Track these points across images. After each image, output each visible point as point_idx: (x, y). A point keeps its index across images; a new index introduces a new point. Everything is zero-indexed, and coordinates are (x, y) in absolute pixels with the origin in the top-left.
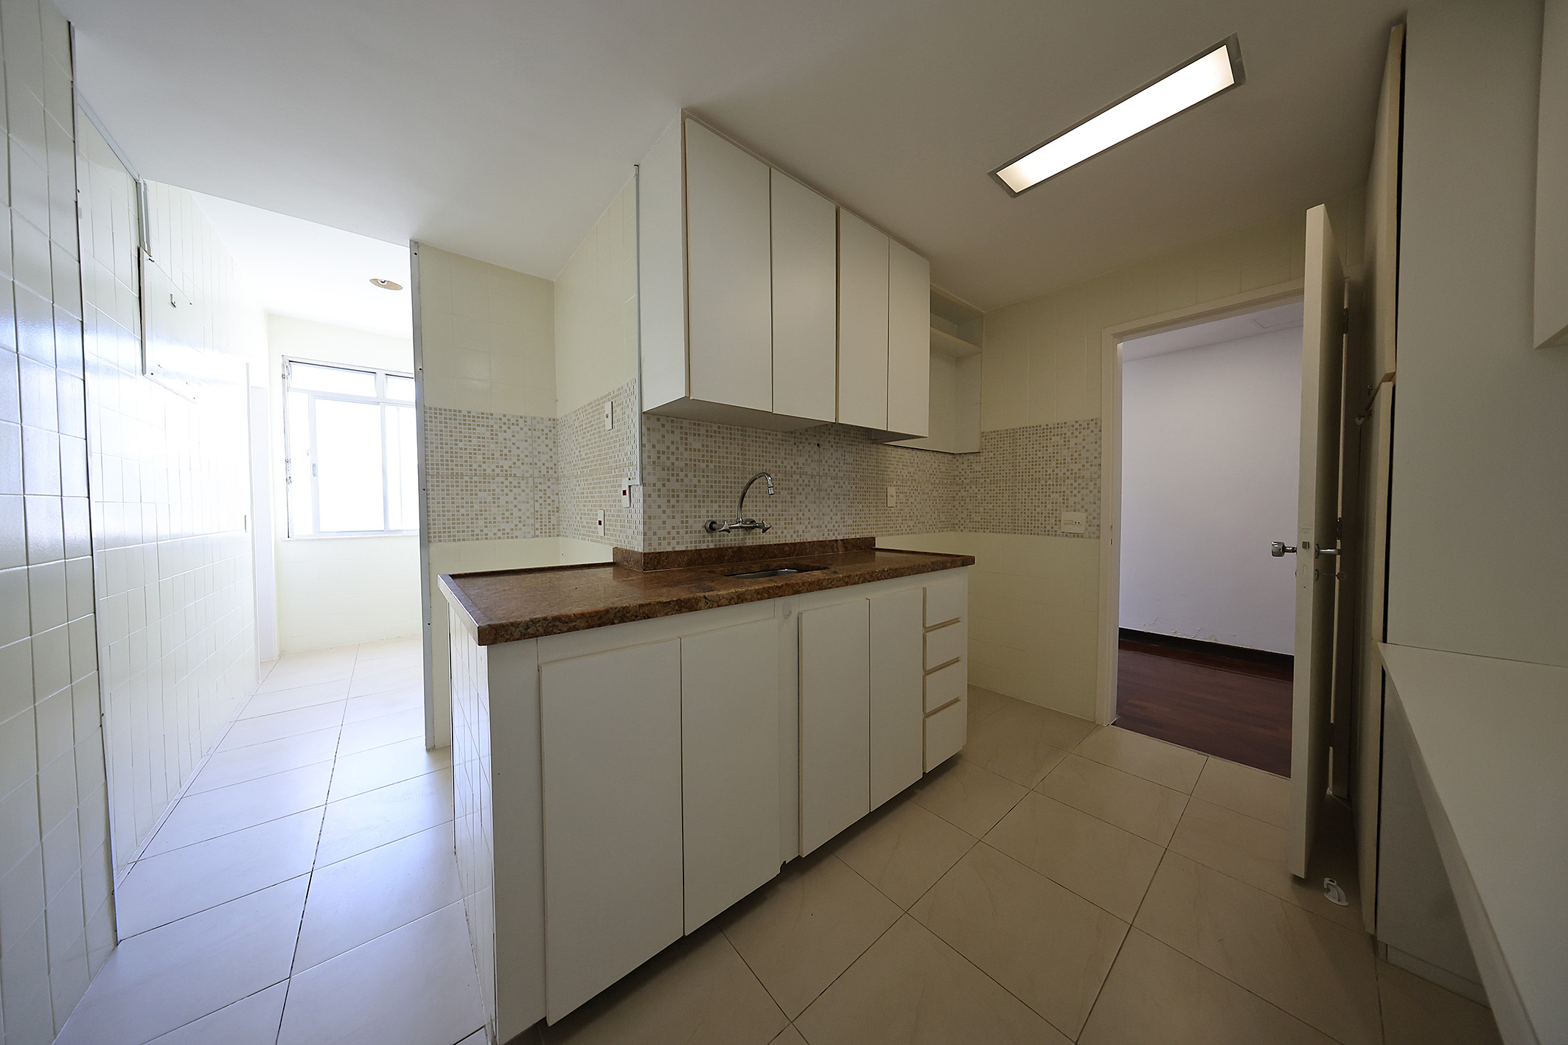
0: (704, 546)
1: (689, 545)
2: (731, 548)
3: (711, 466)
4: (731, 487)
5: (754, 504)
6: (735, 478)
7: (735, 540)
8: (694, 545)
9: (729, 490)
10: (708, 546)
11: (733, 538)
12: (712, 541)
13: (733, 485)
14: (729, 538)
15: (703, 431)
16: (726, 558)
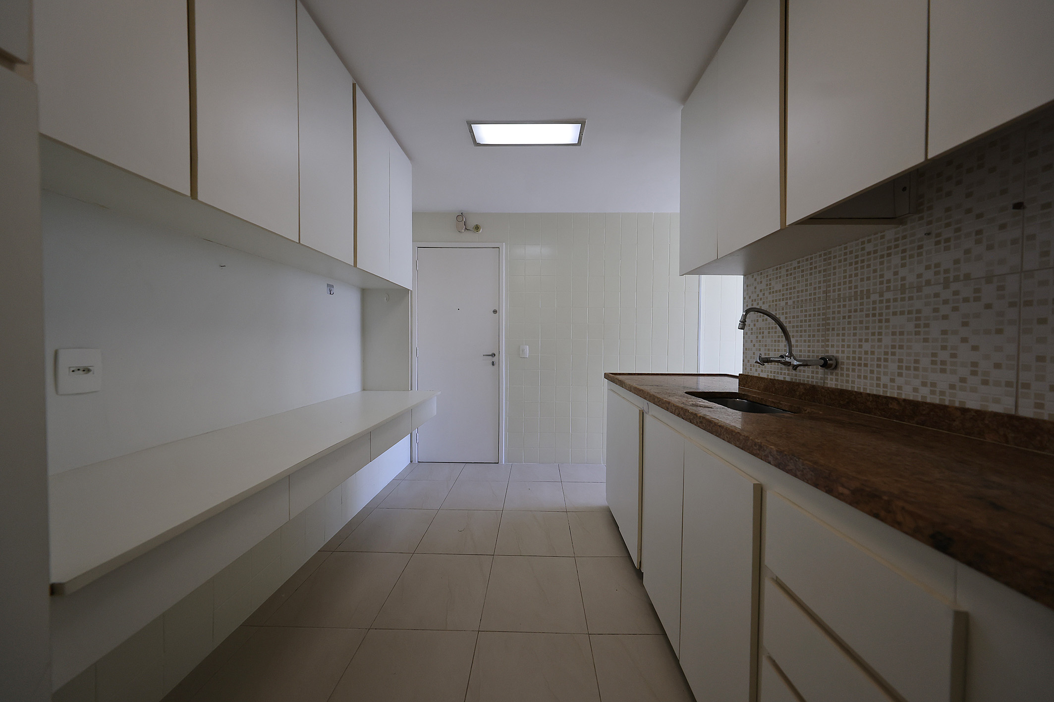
0: (781, 378)
1: (770, 374)
2: (804, 384)
3: (790, 302)
4: (810, 321)
5: (841, 338)
6: (814, 310)
7: (813, 377)
8: (773, 375)
9: (808, 323)
10: (785, 378)
11: (810, 375)
12: (788, 375)
13: (812, 318)
14: (806, 374)
15: (783, 272)
16: (798, 393)
